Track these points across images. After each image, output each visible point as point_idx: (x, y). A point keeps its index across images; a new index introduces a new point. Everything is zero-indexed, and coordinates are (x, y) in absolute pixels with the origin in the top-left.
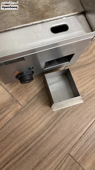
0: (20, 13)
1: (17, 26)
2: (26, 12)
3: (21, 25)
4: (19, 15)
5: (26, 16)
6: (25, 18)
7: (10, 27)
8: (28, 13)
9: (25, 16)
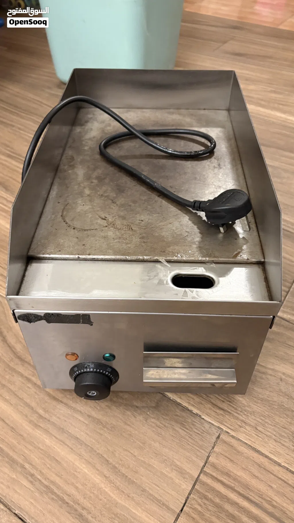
0: (121, 236)
1: (104, 255)
2: (134, 237)
3: (112, 255)
4: (118, 240)
5: (130, 243)
6: (125, 246)
7: (89, 255)
8: (136, 240)
9: (127, 244)
